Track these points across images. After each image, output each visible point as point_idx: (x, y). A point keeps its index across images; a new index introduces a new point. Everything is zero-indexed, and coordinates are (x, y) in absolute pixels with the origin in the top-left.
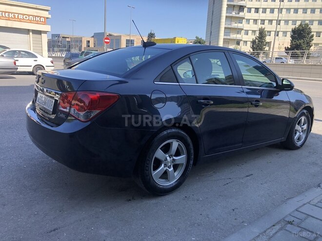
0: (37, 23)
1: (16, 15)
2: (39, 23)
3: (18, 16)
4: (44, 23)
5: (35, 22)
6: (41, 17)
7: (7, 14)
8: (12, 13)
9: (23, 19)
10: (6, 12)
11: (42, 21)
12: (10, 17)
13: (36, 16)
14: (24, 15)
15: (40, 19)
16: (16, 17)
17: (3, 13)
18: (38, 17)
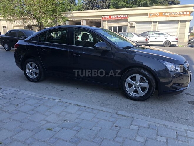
0: (184, 15)
1: (172, 13)
2: (185, 15)
3: (173, 14)
4: (188, 15)
5: (183, 15)
6: (187, 12)
7: (167, 14)
8: (170, 12)
9: (176, 15)
10: (166, 13)
11: (188, 14)
12: (169, 15)
13: (184, 12)
14: (176, 12)
15: (186, 13)
16: (172, 14)
17: (165, 13)
18: (185, 12)
